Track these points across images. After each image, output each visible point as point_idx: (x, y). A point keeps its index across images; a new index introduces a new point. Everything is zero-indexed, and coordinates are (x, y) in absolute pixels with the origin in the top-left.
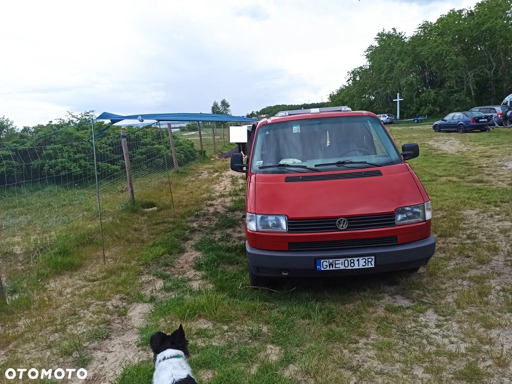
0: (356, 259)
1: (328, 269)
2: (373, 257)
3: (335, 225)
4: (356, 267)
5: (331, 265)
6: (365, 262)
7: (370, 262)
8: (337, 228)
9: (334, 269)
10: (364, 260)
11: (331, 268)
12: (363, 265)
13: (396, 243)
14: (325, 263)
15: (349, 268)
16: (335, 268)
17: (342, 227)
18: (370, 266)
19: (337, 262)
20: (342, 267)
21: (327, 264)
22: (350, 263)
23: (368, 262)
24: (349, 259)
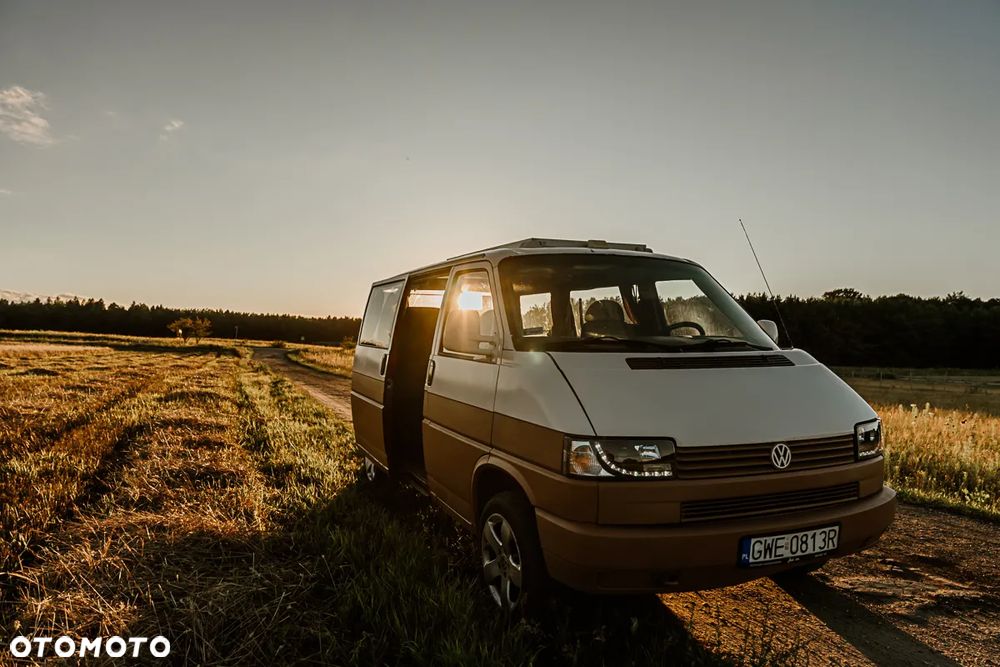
0: (810, 533)
1: (762, 559)
2: (837, 528)
3: (769, 458)
4: (810, 551)
5: (768, 549)
6: (824, 540)
7: (832, 539)
8: (773, 466)
9: (773, 558)
10: (823, 536)
11: (768, 558)
12: (820, 548)
13: (856, 498)
14: (758, 547)
15: (799, 553)
16: (776, 556)
17: (782, 464)
18: (831, 547)
19: (780, 543)
20: (787, 554)
21: (762, 547)
22: (800, 543)
23: (829, 539)
24: (800, 535)
